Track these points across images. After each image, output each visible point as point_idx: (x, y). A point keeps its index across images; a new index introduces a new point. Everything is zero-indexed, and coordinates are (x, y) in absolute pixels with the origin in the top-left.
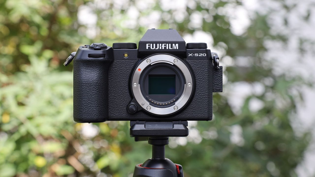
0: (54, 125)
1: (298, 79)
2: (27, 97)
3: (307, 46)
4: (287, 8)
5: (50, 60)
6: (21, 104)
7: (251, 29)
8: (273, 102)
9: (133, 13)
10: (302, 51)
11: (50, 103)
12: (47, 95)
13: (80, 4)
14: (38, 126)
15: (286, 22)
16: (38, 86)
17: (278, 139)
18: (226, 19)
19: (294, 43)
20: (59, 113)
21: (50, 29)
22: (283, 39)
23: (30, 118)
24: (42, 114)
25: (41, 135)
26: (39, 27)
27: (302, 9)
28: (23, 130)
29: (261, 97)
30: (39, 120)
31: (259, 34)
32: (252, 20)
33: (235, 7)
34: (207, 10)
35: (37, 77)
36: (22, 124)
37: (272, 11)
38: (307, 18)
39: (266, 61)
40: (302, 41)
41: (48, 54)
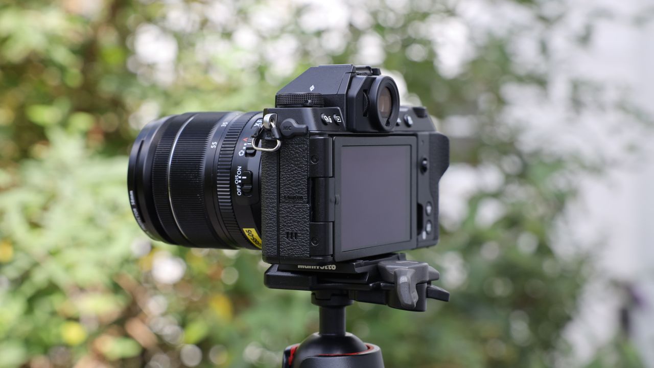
0: (101, 265)
2: (45, 208)
3: (587, 97)
4: (545, 20)
5: (86, 134)
6: (34, 225)
7: (474, 65)
9: (245, 37)
10: (576, 104)
11: (91, 221)
12: (86, 204)
13: (138, 23)
14: (69, 268)
15: (544, 48)
16: (67, 188)
19: (560, 89)
20: (109, 239)
21: (84, 72)
22: (540, 82)
23: (53, 253)
24: (76, 243)
26: (62, 69)
27: (576, 22)
28: (40, 278)
29: (498, 195)
30: (72, 255)
32: (479, 48)
35: (63, 169)
36: (36, 265)
37: (516, 31)
38: (585, 39)
40: (576, 86)
41: (82, 121)
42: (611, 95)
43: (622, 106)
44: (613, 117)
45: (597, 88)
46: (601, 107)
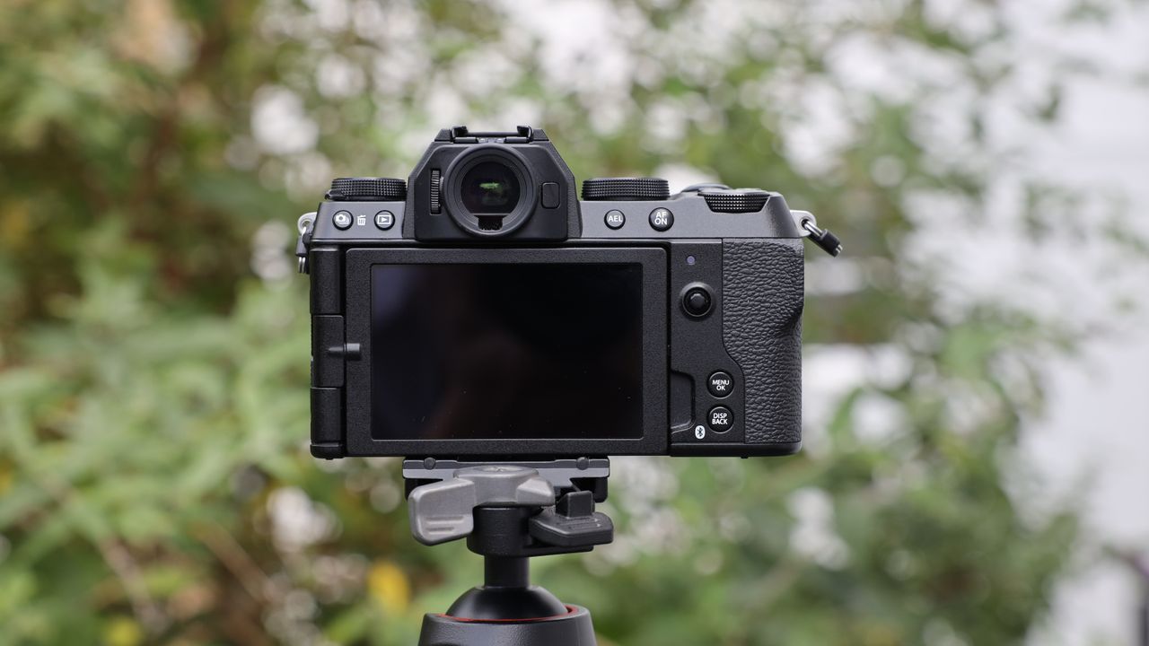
0: (166, 507)
1: (1023, 324)
3: (1052, 212)
4: (981, 79)
6: (49, 435)
7: (854, 155)
8: (940, 407)
10: (1035, 228)
11: (151, 426)
12: (142, 399)
14: (113, 510)
15: (978, 129)
16: (111, 369)
17: (960, 536)
18: (766, 122)
19: (1005, 200)
20: (183, 461)
22: (969, 187)
23: (86, 482)
24: (125, 467)
25: (123, 542)
27: (1033, 81)
28: (54, 530)
29: (900, 393)
30: (118, 489)
31: (886, 171)
32: (859, 126)
33: (798, 81)
34: (702, 91)
35: (106, 335)
36: (53, 506)
37: (928, 89)
38: (1049, 112)
39: (914, 266)
40: (1034, 195)
42: (1095, 213)
43: (1115, 233)
44: (1100, 251)
45: (1073, 200)
46: (1079, 235)
